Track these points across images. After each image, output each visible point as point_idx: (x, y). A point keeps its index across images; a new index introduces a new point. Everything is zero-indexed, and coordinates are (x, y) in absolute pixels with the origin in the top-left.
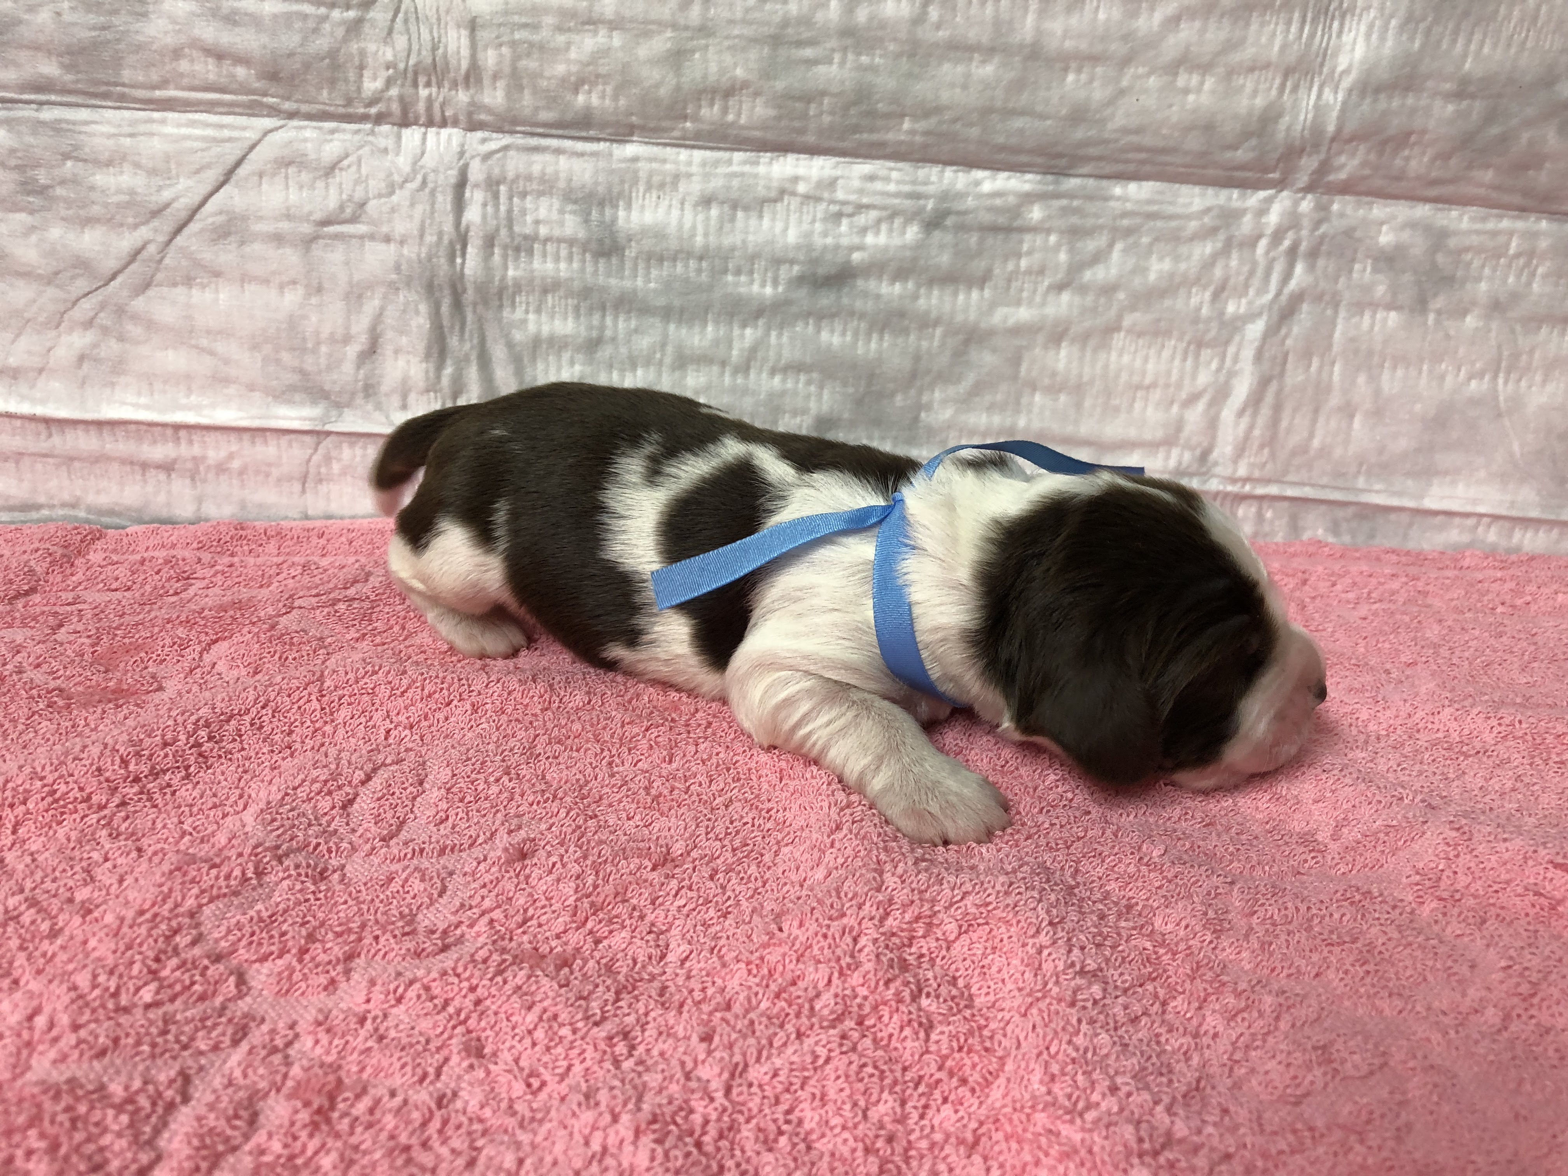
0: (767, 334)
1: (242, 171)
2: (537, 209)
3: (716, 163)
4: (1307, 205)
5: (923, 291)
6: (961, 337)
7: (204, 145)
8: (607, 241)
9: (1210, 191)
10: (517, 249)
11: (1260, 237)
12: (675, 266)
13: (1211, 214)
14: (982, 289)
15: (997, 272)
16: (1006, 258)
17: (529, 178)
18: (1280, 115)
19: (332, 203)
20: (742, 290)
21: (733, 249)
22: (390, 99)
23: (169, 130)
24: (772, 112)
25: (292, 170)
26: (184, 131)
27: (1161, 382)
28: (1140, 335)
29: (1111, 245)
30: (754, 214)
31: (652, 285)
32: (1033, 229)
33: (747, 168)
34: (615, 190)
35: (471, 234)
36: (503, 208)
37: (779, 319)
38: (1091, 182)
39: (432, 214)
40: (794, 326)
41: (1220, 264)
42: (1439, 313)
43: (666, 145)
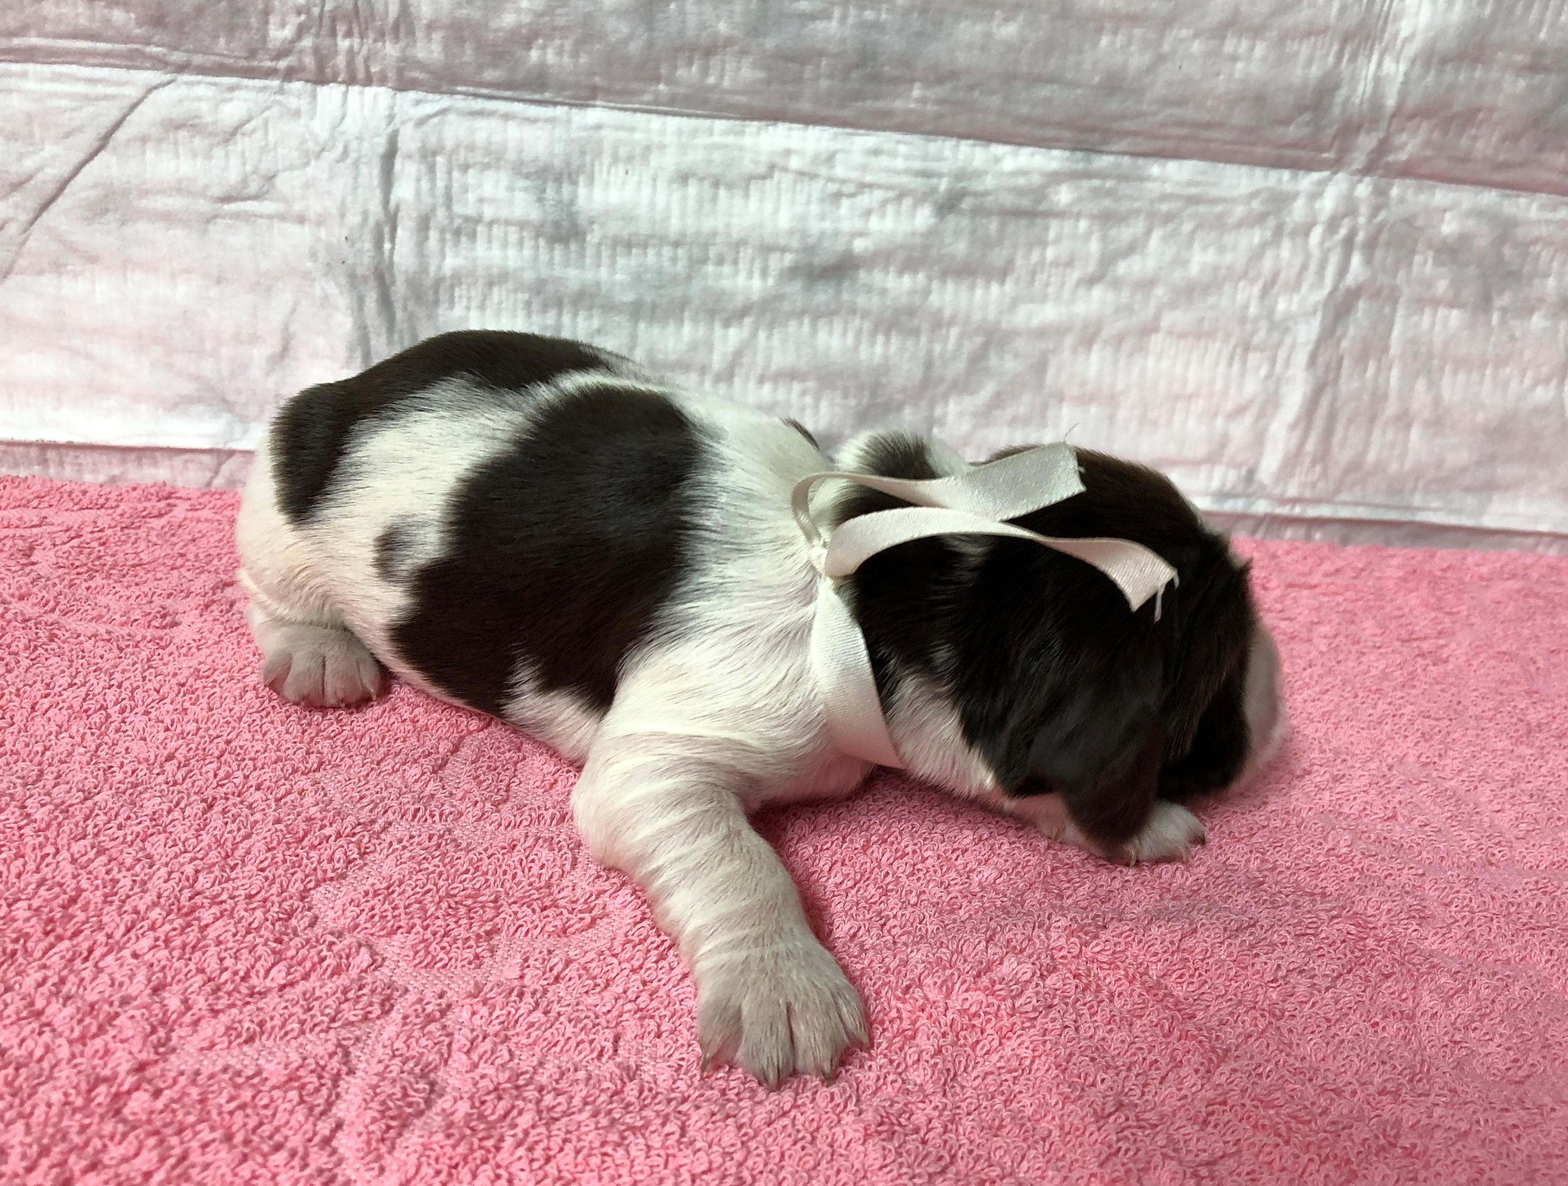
0: (754, 335)
1: (120, 135)
2: (480, 185)
3: (694, 133)
4: (1364, 189)
5: (935, 285)
6: (979, 339)
7: (73, 104)
8: (565, 224)
9: (1259, 172)
10: (457, 233)
11: (1313, 224)
12: (645, 254)
13: (1259, 198)
14: (1002, 283)
15: (1019, 262)
16: (1030, 247)
17: (471, 148)
18: (1337, 87)
19: (233, 177)
20: (724, 283)
21: (715, 234)
22: (301, 51)
23: (29, 85)
24: (761, 75)
25: (182, 134)
26: (50, 87)
27: (1203, 391)
28: (1181, 337)
29: (1148, 232)
30: (739, 193)
31: (619, 277)
32: (1060, 214)
33: (730, 139)
34: (576, 162)
35: (402, 214)
36: (440, 184)
37: (768, 316)
38: (1126, 160)
39: (355, 189)
40: (786, 326)
41: (1269, 255)
42: (1504, 311)
43: (635, 111)
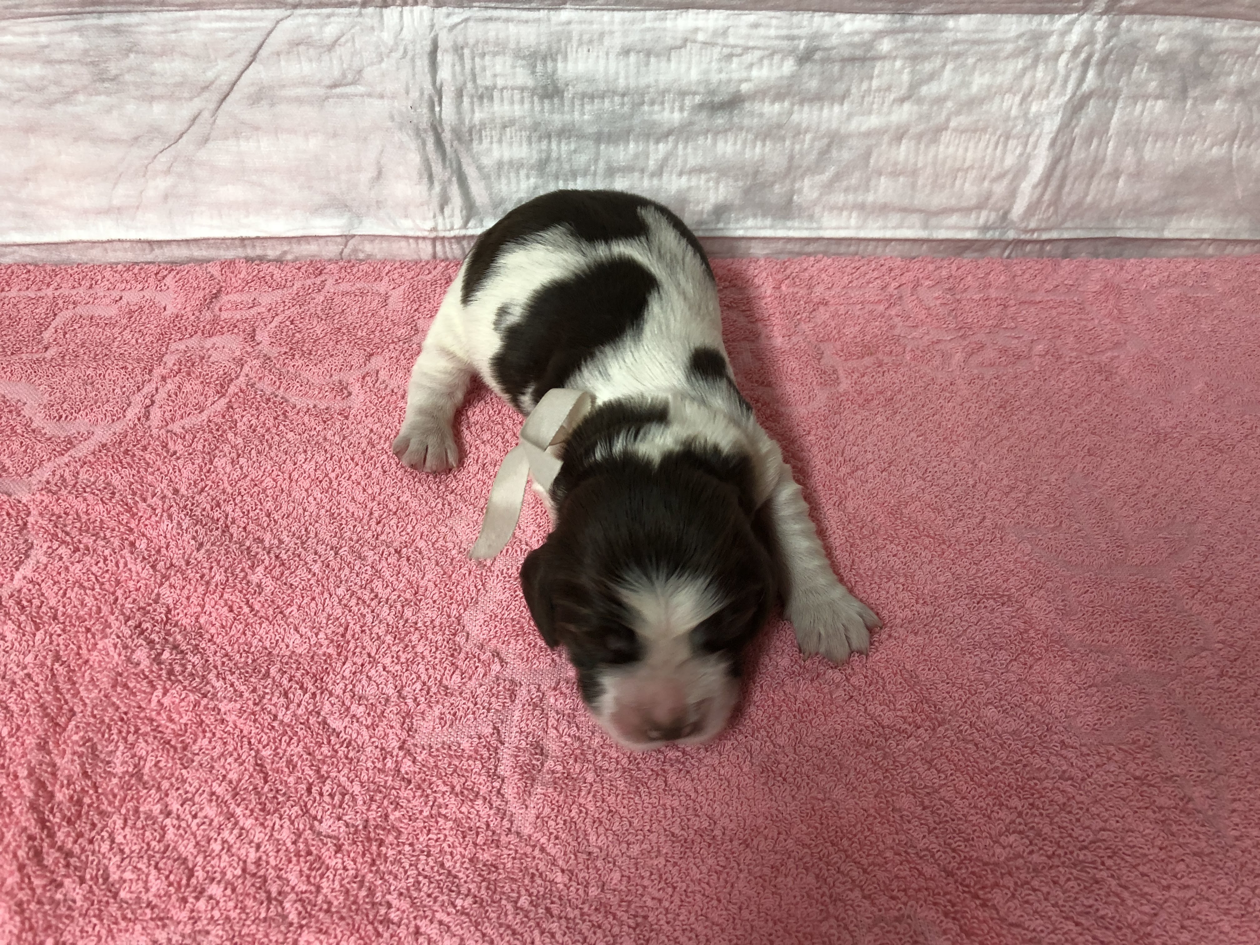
0: (676, 147)
1: (264, 52)
2: (494, 66)
3: (633, 22)
4: (1102, 25)
5: (796, 108)
6: (826, 141)
7: (232, 35)
8: (550, 88)
9: (1025, 18)
10: (481, 98)
11: (1062, 52)
12: (603, 102)
13: (1025, 38)
14: (842, 104)
15: (854, 90)
16: (861, 80)
17: (486, 42)
19: (337, 73)
20: (656, 117)
21: (648, 87)
23: (202, 24)
25: (302, 48)
26: (215, 25)
27: (977, 166)
28: (962, 132)
29: (944, 66)
30: (664, 59)
31: (586, 117)
32: (883, 58)
33: (657, 24)
34: (555, 47)
35: (445, 88)
36: (468, 67)
37: (685, 135)
38: (931, 18)
39: (414, 75)
40: (696, 140)
41: (1028, 76)
42: (1195, 99)
43: (592, 10)
